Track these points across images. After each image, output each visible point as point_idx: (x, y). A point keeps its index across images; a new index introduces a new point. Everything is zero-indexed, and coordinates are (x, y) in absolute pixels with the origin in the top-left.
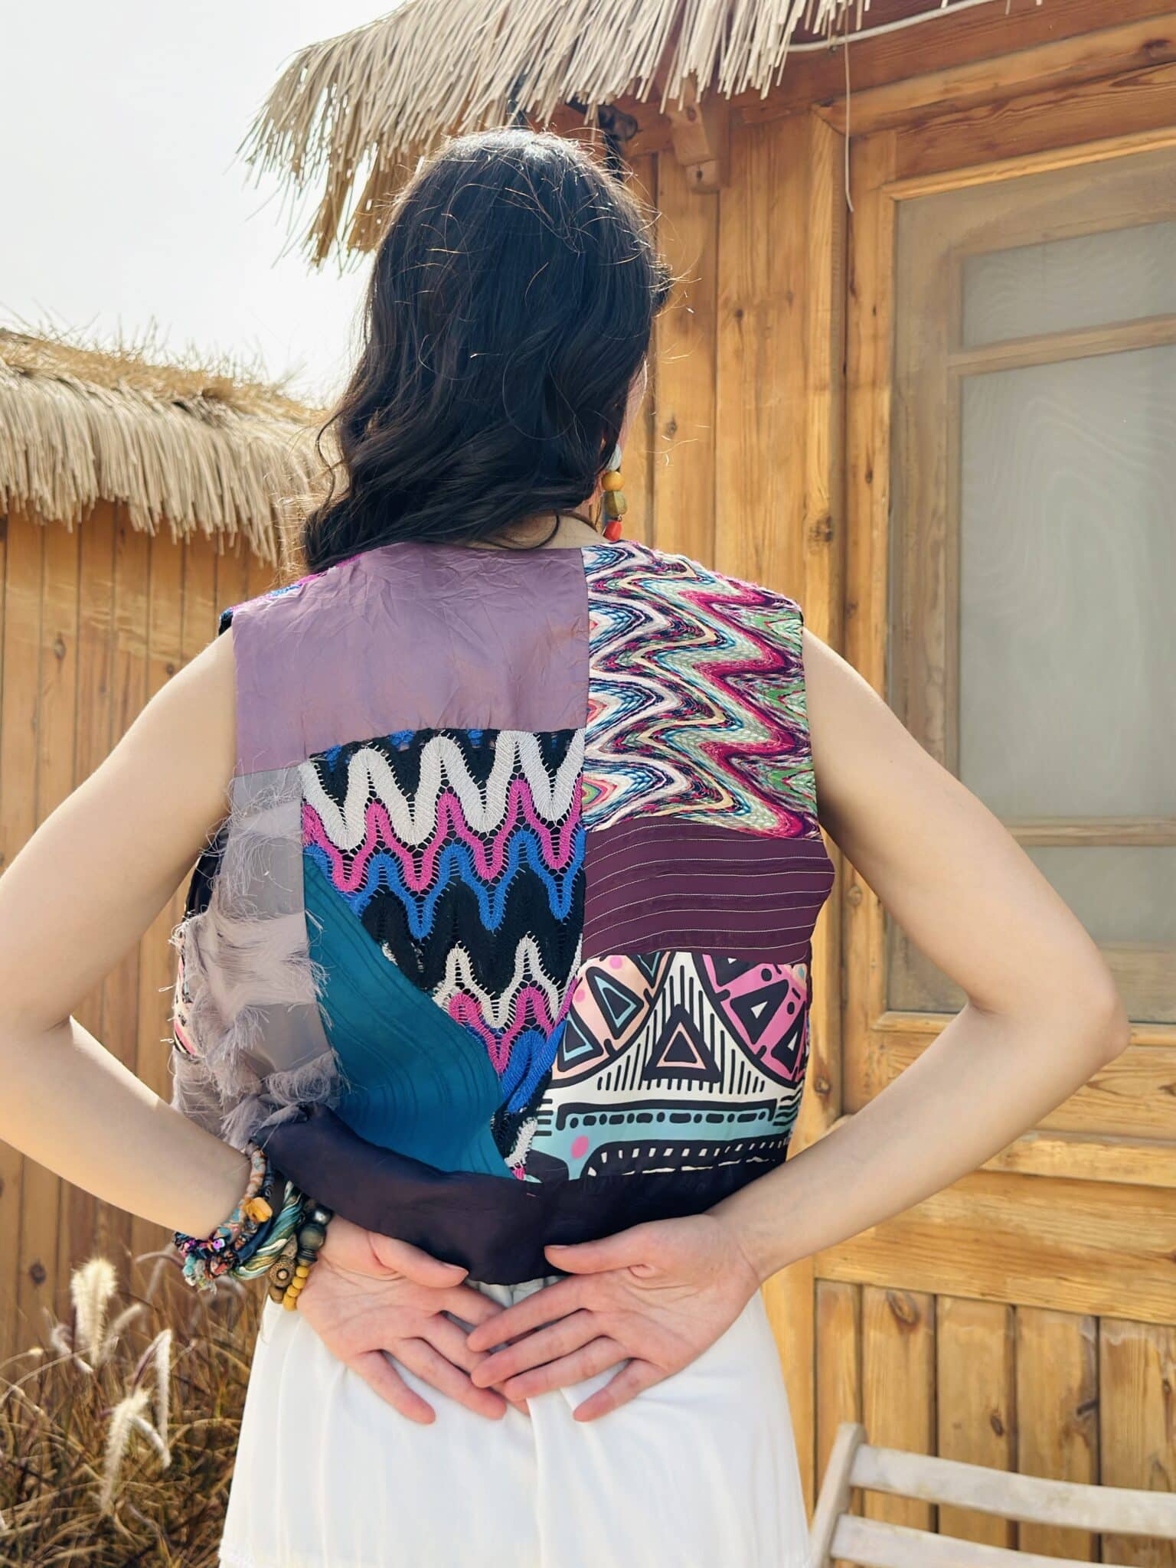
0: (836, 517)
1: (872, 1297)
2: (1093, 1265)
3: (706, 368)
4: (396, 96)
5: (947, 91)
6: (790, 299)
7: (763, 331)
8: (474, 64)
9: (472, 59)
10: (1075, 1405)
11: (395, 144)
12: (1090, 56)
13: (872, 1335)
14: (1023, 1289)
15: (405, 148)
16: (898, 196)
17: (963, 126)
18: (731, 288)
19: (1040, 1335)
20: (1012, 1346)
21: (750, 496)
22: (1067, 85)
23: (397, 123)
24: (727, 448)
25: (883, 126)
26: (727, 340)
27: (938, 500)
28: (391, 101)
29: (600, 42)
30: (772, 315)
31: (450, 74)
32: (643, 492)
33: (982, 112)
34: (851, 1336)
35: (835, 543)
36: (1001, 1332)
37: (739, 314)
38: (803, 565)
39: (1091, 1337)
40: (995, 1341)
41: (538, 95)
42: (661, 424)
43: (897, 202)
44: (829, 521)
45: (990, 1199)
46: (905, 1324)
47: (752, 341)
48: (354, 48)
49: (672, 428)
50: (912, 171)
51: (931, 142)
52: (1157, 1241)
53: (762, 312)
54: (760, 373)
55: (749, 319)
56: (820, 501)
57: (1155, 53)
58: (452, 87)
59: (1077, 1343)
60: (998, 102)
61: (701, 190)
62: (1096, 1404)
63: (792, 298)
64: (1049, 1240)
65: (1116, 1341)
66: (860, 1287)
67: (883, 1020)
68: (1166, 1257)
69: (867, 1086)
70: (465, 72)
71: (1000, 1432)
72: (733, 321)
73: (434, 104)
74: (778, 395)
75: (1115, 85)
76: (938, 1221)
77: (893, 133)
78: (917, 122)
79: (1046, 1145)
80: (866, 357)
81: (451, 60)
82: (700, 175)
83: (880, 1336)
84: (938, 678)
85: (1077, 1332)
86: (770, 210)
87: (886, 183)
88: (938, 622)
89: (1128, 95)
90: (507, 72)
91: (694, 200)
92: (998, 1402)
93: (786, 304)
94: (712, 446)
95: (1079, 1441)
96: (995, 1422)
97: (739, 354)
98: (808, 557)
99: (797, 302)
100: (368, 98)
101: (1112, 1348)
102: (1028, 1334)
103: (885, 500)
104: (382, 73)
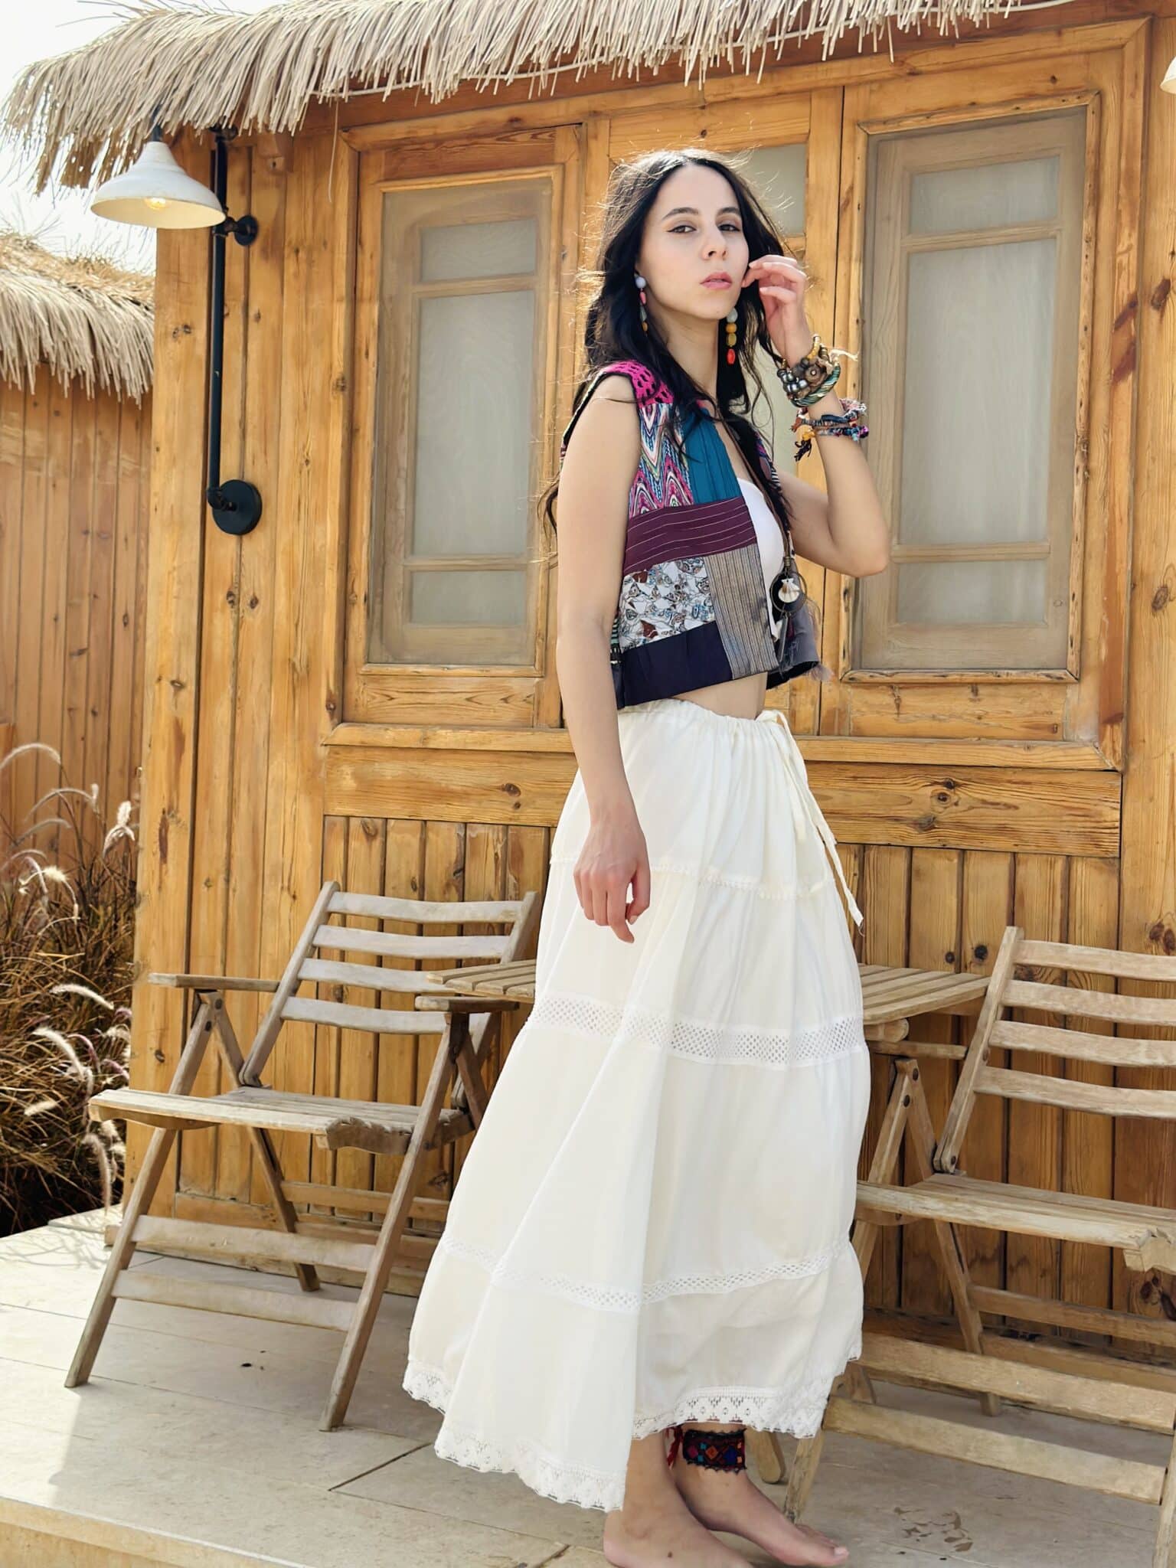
0: (347, 378)
1: (355, 823)
2: (463, 796)
3: (278, 282)
4: (86, 106)
5: (409, 132)
6: (325, 244)
7: (310, 263)
8: (133, 92)
9: (132, 88)
10: (452, 871)
11: (84, 135)
12: (484, 122)
13: (353, 844)
14: (428, 812)
15: (90, 139)
16: (384, 190)
17: (419, 153)
18: (292, 235)
19: (437, 835)
20: (424, 843)
21: (301, 363)
22: (473, 137)
23: (86, 123)
24: (289, 332)
25: (378, 147)
26: (290, 266)
27: (406, 370)
28: (83, 109)
29: (204, 91)
30: (315, 255)
31: (118, 96)
32: (241, 355)
33: (430, 146)
34: (342, 844)
35: (347, 392)
36: (418, 836)
37: (297, 251)
38: (329, 405)
39: (462, 834)
40: (415, 842)
41: (167, 119)
42: (252, 313)
43: (384, 193)
44: (343, 379)
45: (415, 764)
46: (370, 836)
47: (303, 266)
48: (62, 69)
49: (258, 317)
50: (392, 176)
51: (403, 160)
52: (495, 780)
53: (310, 251)
54: (308, 287)
55: (302, 254)
56: (339, 367)
57: (516, 125)
58: (119, 105)
59: (455, 839)
60: (439, 141)
61: (275, 172)
62: (463, 870)
63: (326, 244)
64: (444, 784)
65: (474, 836)
66: (348, 817)
67: (365, 669)
68: (498, 788)
69: (356, 706)
70: (127, 97)
71: (415, 890)
72: (293, 256)
73: (108, 114)
74: (317, 302)
75: (499, 139)
76: (389, 778)
77: (383, 152)
78: (395, 148)
79: (443, 732)
80: (367, 284)
81: (120, 87)
82: (274, 164)
83: (358, 844)
84: (403, 474)
85: (456, 831)
86: (314, 192)
87: (380, 181)
88: (403, 442)
89: (503, 146)
90: (151, 101)
91: (271, 179)
92: (415, 873)
93: (323, 248)
94: (280, 330)
95: (453, 890)
96: (413, 884)
97: (297, 275)
98: (332, 400)
99: (329, 246)
100: (69, 105)
101: (472, 839)
102: (431, 836)
103: (374, 369)
104: (78, 89)
